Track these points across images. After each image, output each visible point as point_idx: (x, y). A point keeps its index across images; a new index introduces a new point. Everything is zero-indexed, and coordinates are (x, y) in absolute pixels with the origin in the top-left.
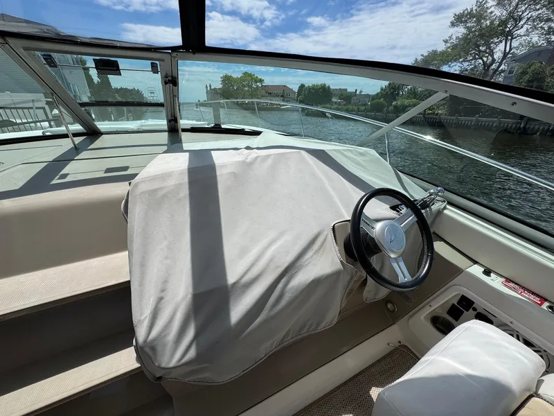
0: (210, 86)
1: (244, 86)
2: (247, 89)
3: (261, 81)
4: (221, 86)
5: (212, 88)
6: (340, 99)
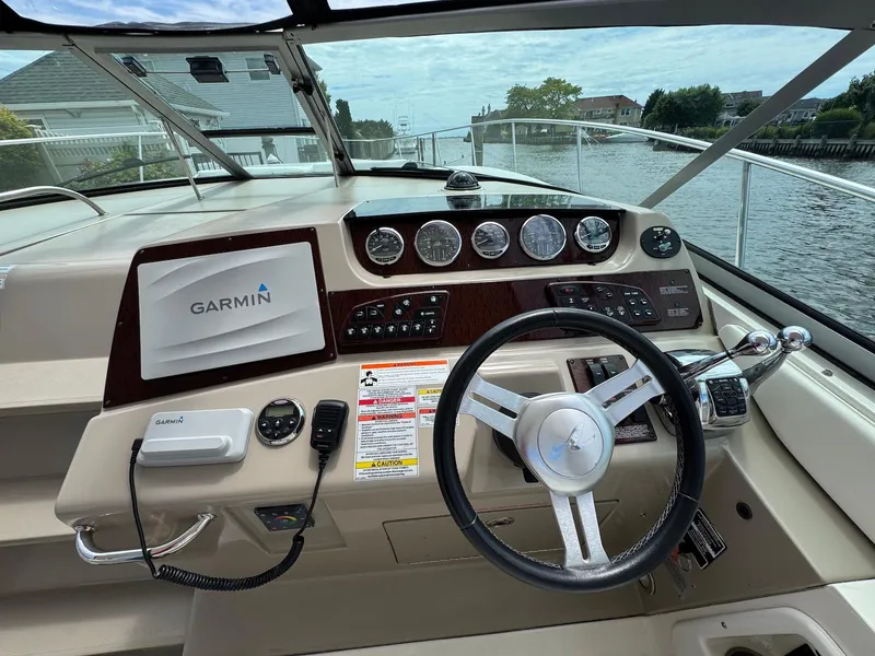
0: (489, 108)
1: (545, 103)
2: (548, 107)
3: (576, 91)
4: (505, 106)
5: (492, 110)
6: (738, 114)
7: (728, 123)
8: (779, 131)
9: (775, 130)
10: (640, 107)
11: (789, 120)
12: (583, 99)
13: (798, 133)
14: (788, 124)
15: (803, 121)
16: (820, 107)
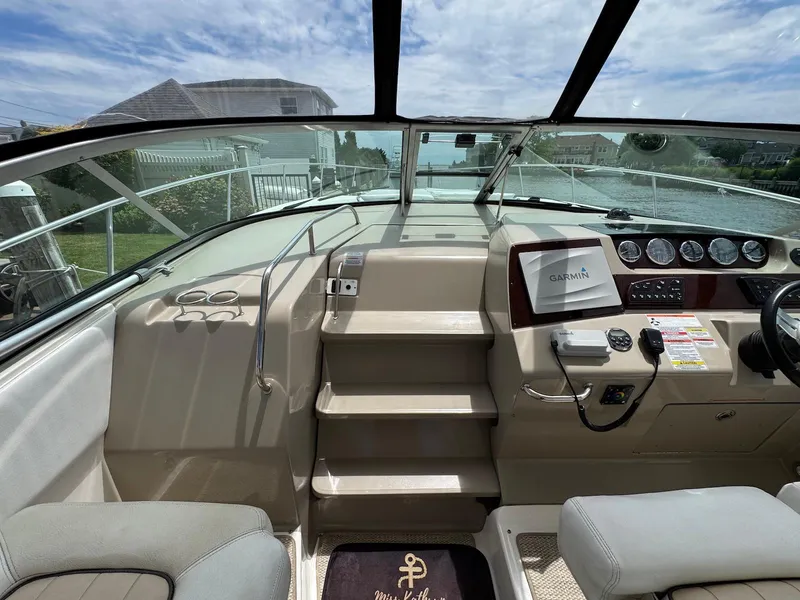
6: (712, 154)
7: (702, 162)
8: (755, 173)
9: (751, 172)
10: (616, 146)
11: (763, 162)
12: (562, 137)
13: (775, 175)
14: (762, 166)
15: (776, 163)
16: (793, 152)
